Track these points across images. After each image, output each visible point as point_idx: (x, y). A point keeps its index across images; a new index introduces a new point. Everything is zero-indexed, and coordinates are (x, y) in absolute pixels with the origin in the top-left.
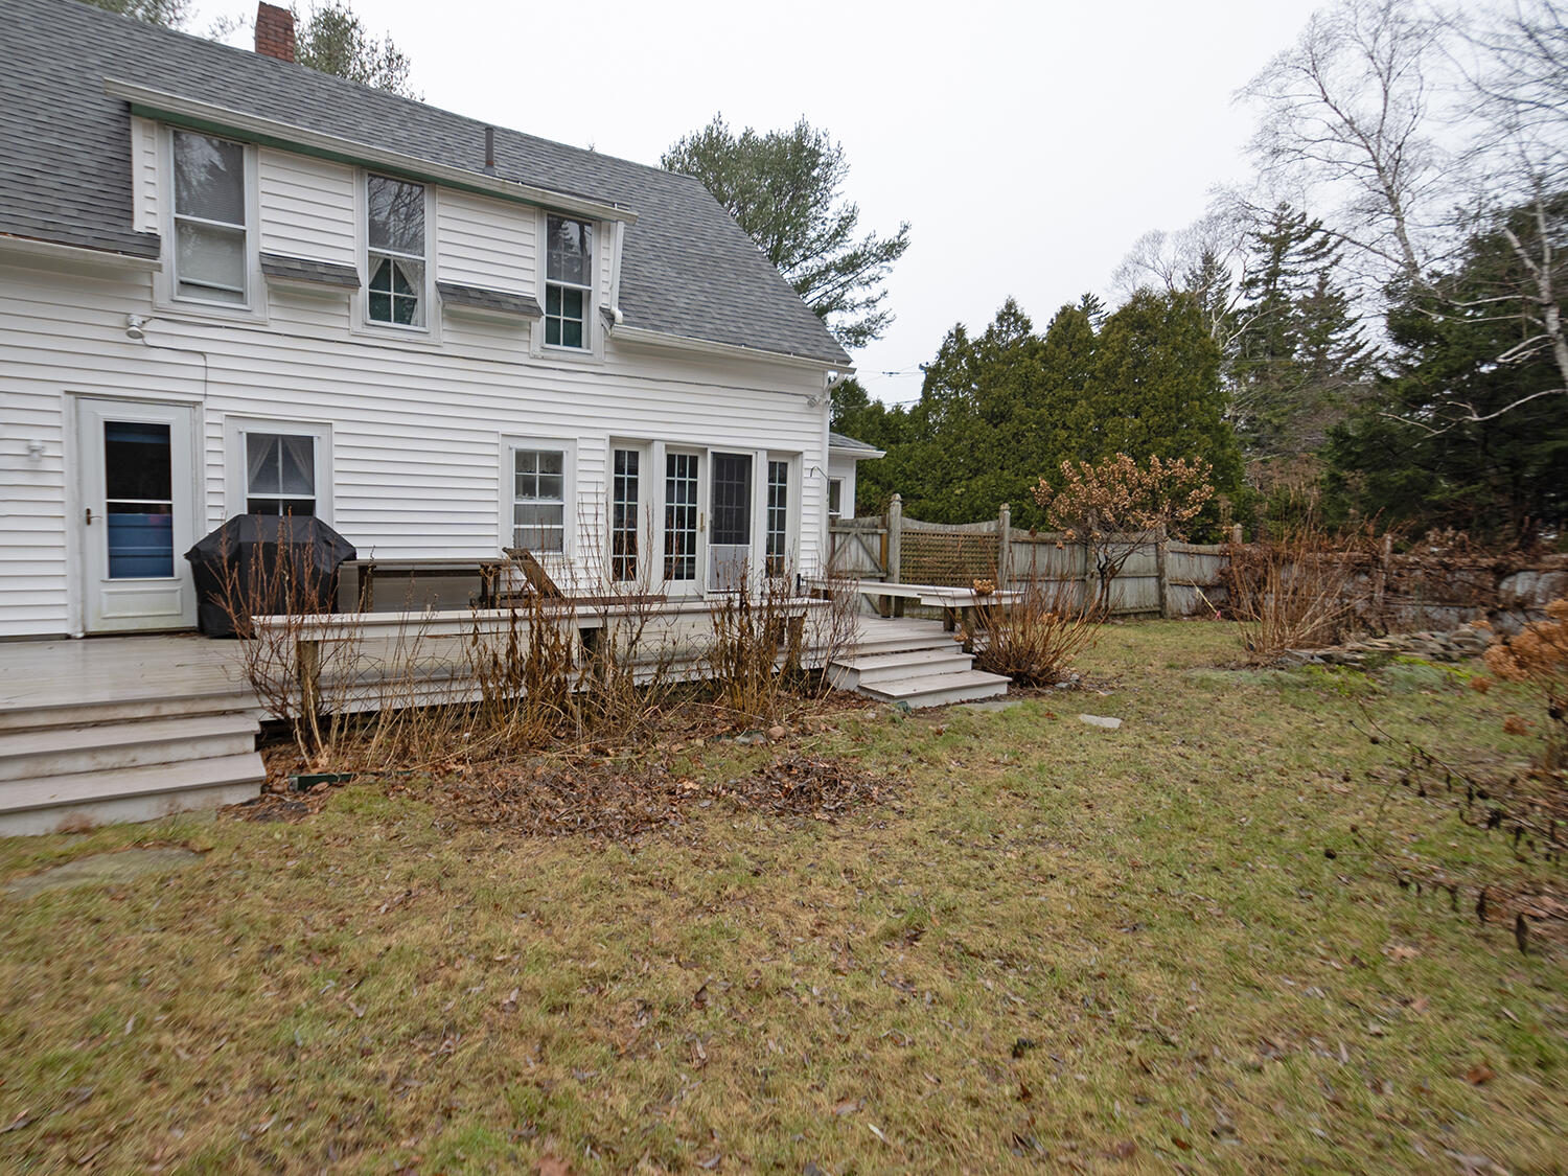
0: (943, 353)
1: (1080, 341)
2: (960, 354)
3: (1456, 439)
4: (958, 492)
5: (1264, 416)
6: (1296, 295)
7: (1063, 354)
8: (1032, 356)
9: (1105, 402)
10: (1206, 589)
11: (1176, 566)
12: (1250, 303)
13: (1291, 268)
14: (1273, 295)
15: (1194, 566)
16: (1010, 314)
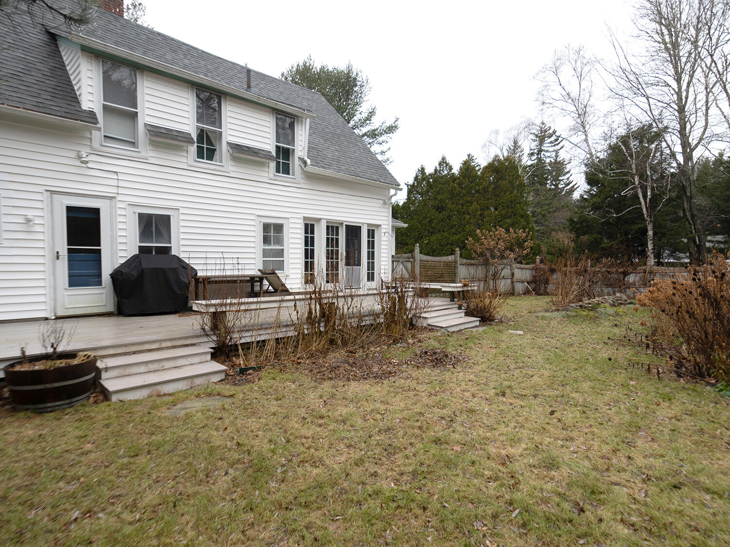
0: (416, 178)
1: (473, 176)
2: (423, 179)
4: (425, 242)
5: (539, 211)
6: (548, 160)
7: (466, 182)
8: (454, 182)
9: (484, 204)
10: (528, 283)
11: (518, 274)
12: (532, 163)
13: (546, 149)
14: (539, 159)
15: (523, 273)
16: (443, 162)
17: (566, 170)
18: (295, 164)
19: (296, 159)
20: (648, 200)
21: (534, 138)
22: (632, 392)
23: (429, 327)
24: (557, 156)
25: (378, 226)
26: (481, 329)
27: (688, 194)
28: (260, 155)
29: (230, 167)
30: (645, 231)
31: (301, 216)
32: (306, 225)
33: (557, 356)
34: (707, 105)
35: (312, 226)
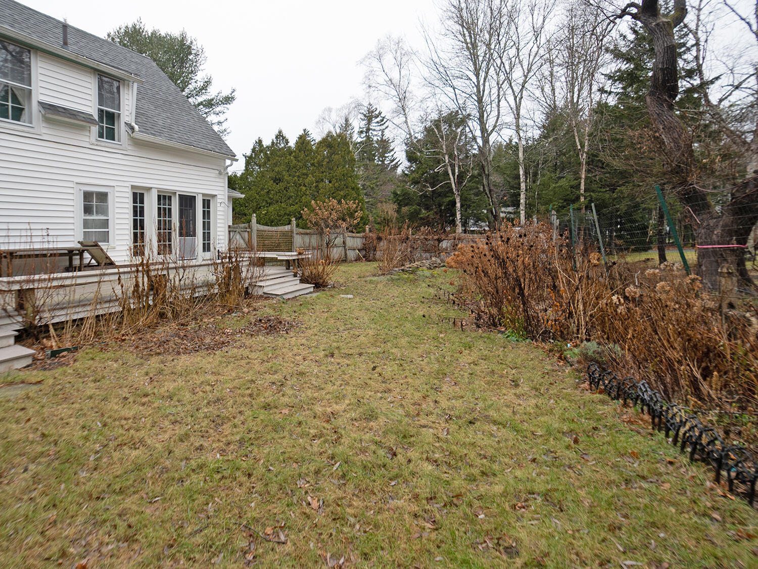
0: (254, 150)
1: (308, 151)
2: (261, 151)
3: (424, 196)
5: (368, 184)
6: (375, 139)
7: (302, 155)
8: (290, 155)
9: (319, 176)
10: (359, 250)
11: (350, 242)
12: (362, 140)
13: (373, 128)
14: (368, 137)
15: (355, 242)
16: (280, 136)
17: (391, 148)
18: (121, 130)
19: (123, 125)
20: (456, 177)
21: (363, 117)
22: (441, 343)
23: (265, 296)
24: (383, 135)
25: (214, 196)
26: (314, 295)
27: (487, 172)
28: (78, 117)
29: (43, 130)
30: (455, 203)
31: (129, 184)
32: (135, 194)
33: (381, 316)
34: (499, 98)
35: (142, 195)
